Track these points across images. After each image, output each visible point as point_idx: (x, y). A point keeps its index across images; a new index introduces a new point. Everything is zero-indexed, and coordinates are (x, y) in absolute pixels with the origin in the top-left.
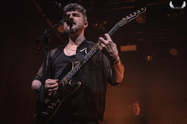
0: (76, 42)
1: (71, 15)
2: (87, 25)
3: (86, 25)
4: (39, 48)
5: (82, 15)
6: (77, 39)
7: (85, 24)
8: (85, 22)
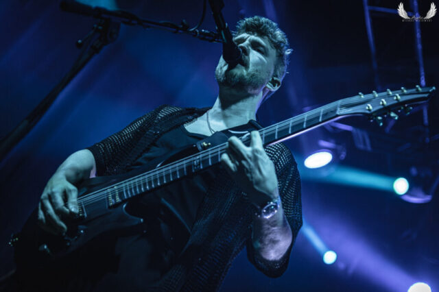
0: (227, 112)
1: (247, 42)
2: (277, 88)
3: (274, 86)
4: (80, 41)
5: (277, 56)
6: (234, 107)
7: (274, 83)
8: (275, 78)
